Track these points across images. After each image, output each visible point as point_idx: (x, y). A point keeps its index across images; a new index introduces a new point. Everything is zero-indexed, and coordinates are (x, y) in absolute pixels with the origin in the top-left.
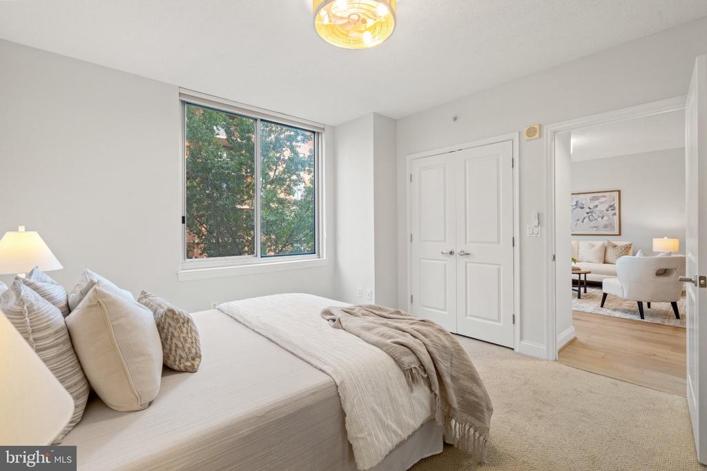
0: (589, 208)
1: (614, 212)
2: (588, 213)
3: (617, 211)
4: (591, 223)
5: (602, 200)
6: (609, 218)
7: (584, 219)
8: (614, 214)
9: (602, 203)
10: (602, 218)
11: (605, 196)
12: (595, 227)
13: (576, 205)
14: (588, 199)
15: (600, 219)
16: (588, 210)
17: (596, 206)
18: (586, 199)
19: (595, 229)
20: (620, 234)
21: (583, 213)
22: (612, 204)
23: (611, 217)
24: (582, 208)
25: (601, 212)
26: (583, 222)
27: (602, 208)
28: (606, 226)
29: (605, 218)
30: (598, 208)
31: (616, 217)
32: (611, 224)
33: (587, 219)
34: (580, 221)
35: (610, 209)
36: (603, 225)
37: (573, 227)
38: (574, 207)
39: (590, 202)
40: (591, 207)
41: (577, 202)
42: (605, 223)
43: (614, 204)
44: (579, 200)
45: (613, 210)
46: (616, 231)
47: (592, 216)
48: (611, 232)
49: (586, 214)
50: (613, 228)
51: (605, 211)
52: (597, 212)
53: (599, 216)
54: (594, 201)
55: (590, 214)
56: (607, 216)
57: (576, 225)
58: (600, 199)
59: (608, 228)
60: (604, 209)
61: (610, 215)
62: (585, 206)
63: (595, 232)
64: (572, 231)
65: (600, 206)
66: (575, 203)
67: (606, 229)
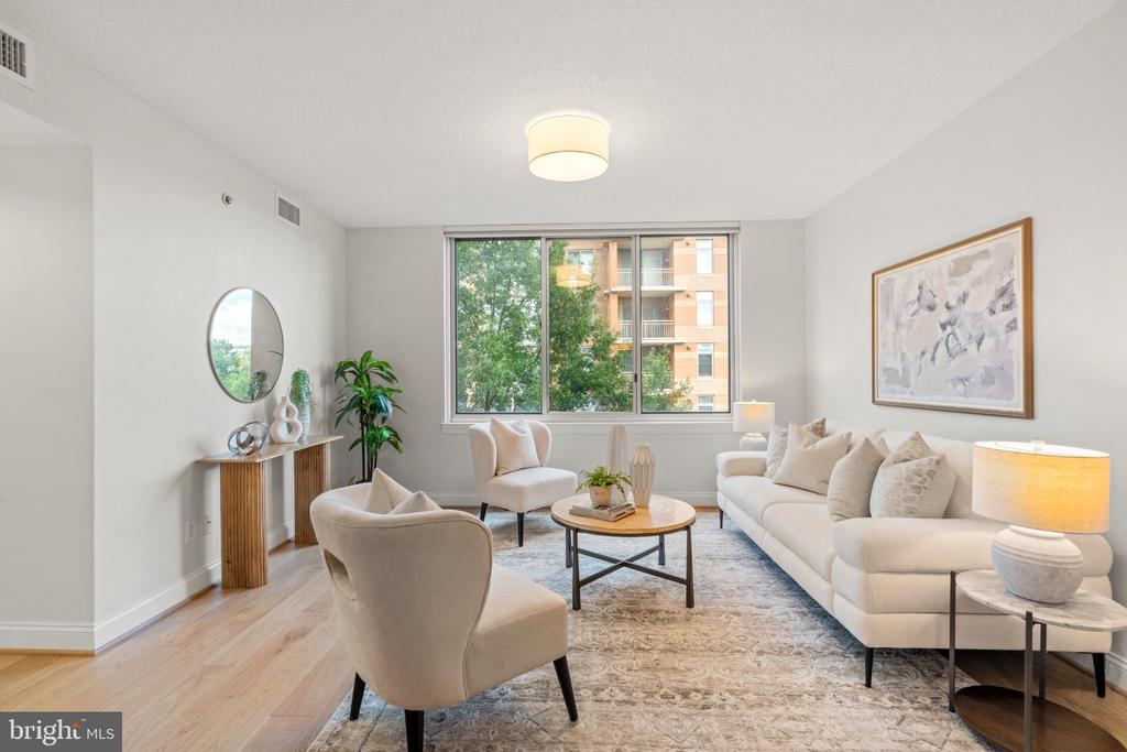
0: (948, 306)
1: (1006, 316)
2: (943, 327)
3: (1018, 312)
4: (954, 363)
5: (980, 267)
7: (936, 349)
8: (1014, 324)
9: (978, 282)
10: (979, 344)
11: (985, 254)
12: (962, 380)
13: (919, 299)
14: (945, 272)
15: (972, 348)
16: (944, 316)
17: (964, 298)
18: (940, 274)
19: (960, 387)
20: (1029, 413)
21: (933, 327)
22: (1004, 283)
23: (1003, 336)
24: (931, 308)
25: (976, 317)
26: (933, 358)
27: (982, 297)
28: (988, 379)
29: (988, 343)
30: (967, 307)
31: (1019, 338)
32: (1002, 369)
34: (928, 356)
35: (1001, 303)
36: (982, 371)
37: (912, 379)
38: (915, 307)
39: (948, 285)
40: (953, 302)
41: (920, 288)
42: (988, 364)
43: (1010, 283)
44: (924, 279)
45: (1007, 307)
46: (1015, 400)
47: (955, 335)
48: (1005, 402)
49: (940, 330)
50: (1009, 386)
51: (987, 313)
52: (967, 320)
53: (971, 336)
54: (957, 279)
55: (949, 329)
56: (993, 334)
57: (919, 373)
58: (973, 266)
59: (993, 383)
60: (983, 307)
61: (1001, 329)
62: (937, 299)
63: (962, 399)
64: (912, 393)
65: (973, 293)
66: (916, 293)
67: (992, 388)
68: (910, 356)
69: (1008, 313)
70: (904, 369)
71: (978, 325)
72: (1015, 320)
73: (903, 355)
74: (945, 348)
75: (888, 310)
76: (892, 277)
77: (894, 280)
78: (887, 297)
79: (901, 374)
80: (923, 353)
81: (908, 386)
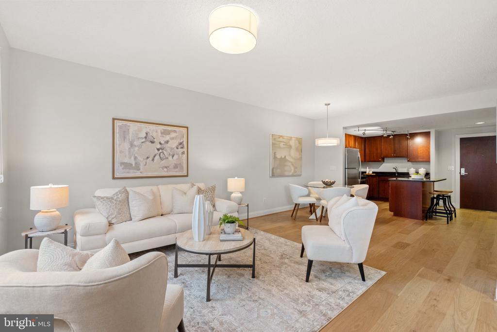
0: (160, 143)
1: (182, 150)
2: (158, 150)
3: (185, 150)
4: (162, 162)
5: (173, 135)
6: (179, 156)
7: (154, 157)
8: (183, 153)
9: (172, 139)
10: (173, 157)
11: (175, 131)
12: (166, 167)
13: (146, 138)
14: (159, 131)
15: (170, 158)
16: (159, 146)
17: (167, 142)
18: (157, 132)
19: (165, 170)
20: (187, 175)
21: (152, 149)
22: (181, 141)
23: (181, 156)
24: (152, 142)
25: (172, 149)
26: (153, 160)
27: (173, 144)
28: (176, 167)
29: (176, 157)
30: (168, 145)
31: (185, 156)
32: (180, 164)
33: (157, 157)
34: (151, 159)
35: (180, 147)
36: (174, 164)
37: (141, 167)
38: (144, 140)
39: (161, 136)
40: (163, 142)
41: (146, 134)
42: (176, 163)
43: (183, 142)
44: (149, 131)
45: (182, 148)
46: (184, 172)
47: (163, 153)
48: (181, 173)
49: (157, 150)
50: (182, 168)
51: (175, 148)
52: (168, 149)
53: (170, 154)
54: (164, 136)
55: (161, 151)
56: (177, 154)
57: (145, 165)
58: (171, 133)
59: (177, 168)
60: (174, 146)
61: (180, 153)
62: (155, 140)
63: (166, 173)
64: (141, 172)
65: (171, 142)
66: (145, 135)
67: (176, 170)
68: (140, 158)
69: (182, 149)
70: (136, 163)
71: (172, 151)
72: (184, 152)
73: (135, 158)
74: (159, 157)
75: (125, 138)
76: (128, 124)
77: (129, 126)
78: (124, 132)
79: (134, 165)
80: (148, 158)
81: (139, 170)
